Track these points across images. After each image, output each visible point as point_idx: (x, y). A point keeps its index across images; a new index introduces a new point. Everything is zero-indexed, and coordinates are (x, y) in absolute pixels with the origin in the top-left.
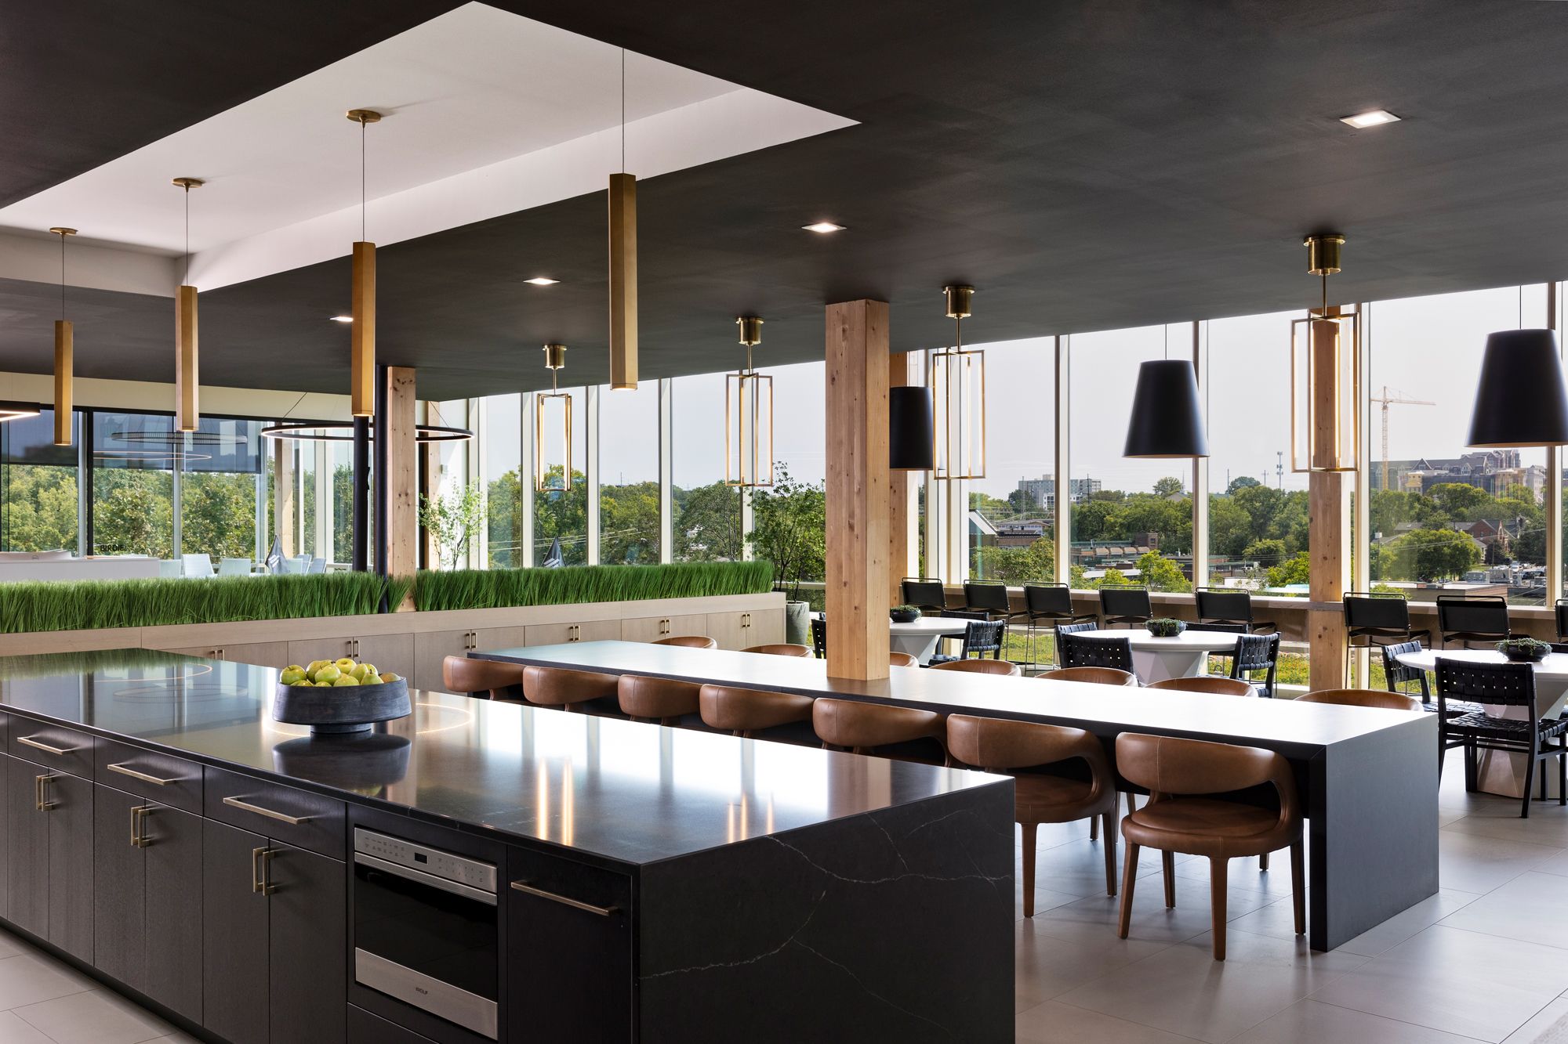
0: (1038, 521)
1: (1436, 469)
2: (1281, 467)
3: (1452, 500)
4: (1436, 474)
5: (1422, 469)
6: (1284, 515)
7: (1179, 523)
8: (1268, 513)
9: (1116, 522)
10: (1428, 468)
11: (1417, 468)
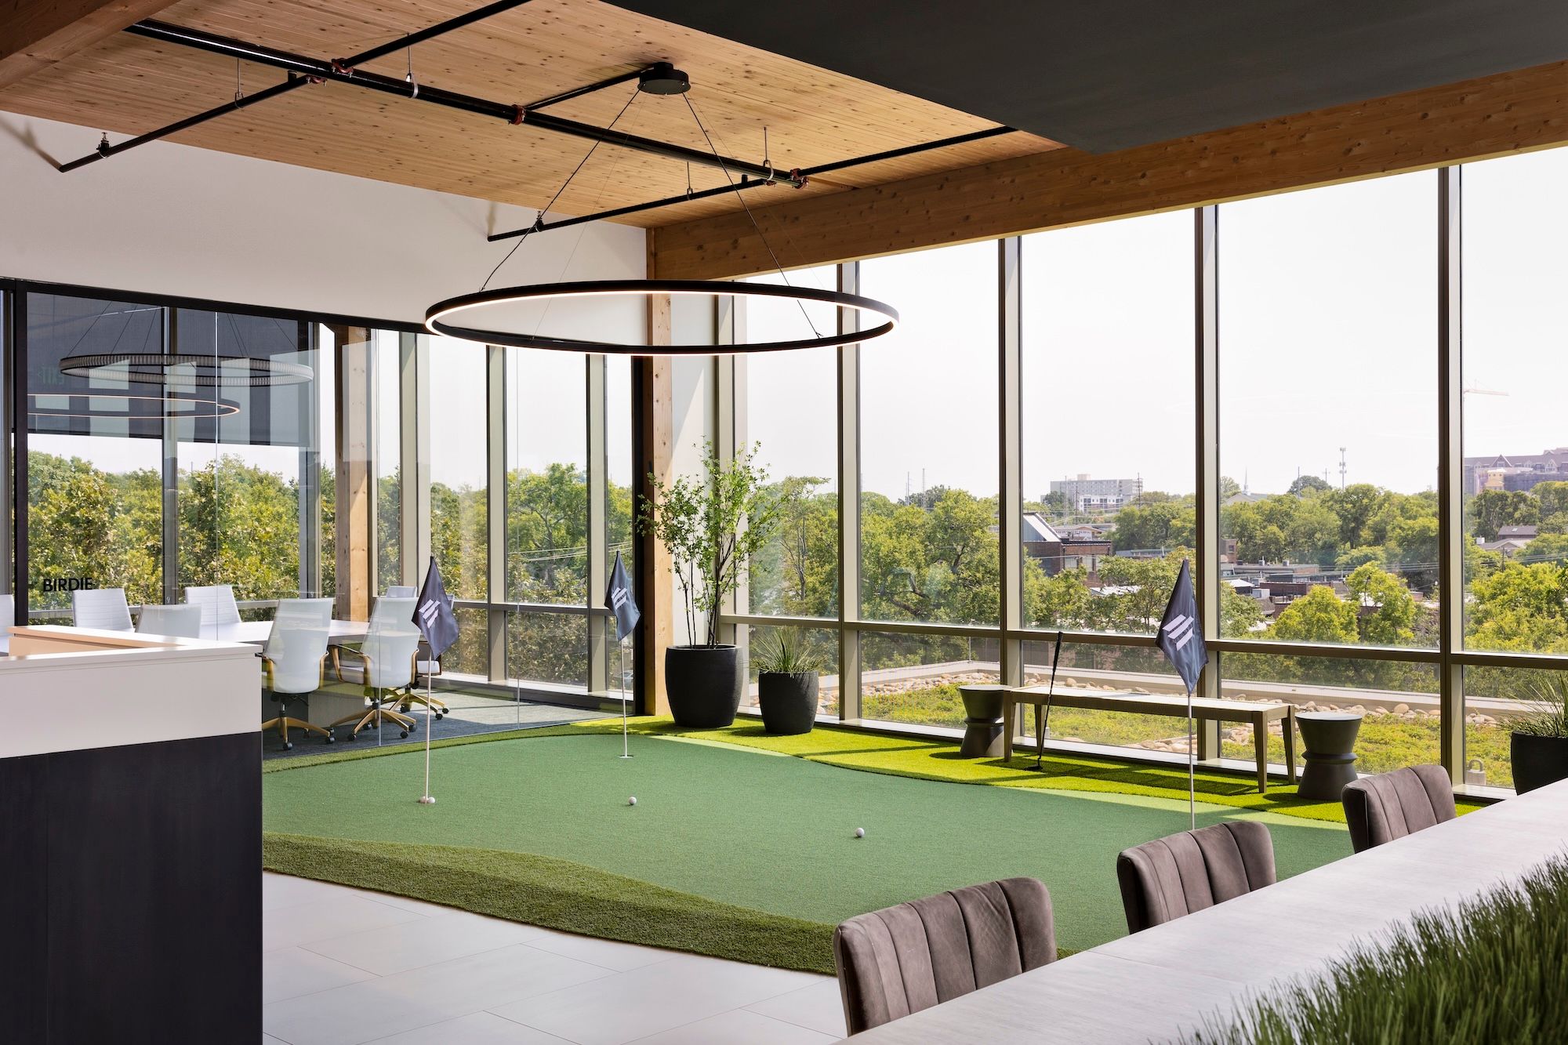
0: (1087, 526)
1: (1516, 466)
2: (1344, 464)
3: (1559, 499)
4: (1519, 472)
5: (1501, 466)
6: (1377, 519)
7: (1258, 528)
8: (1360, 515)
9: (1184, 527)
10: (1507, 466)
11: (1495, 466)
